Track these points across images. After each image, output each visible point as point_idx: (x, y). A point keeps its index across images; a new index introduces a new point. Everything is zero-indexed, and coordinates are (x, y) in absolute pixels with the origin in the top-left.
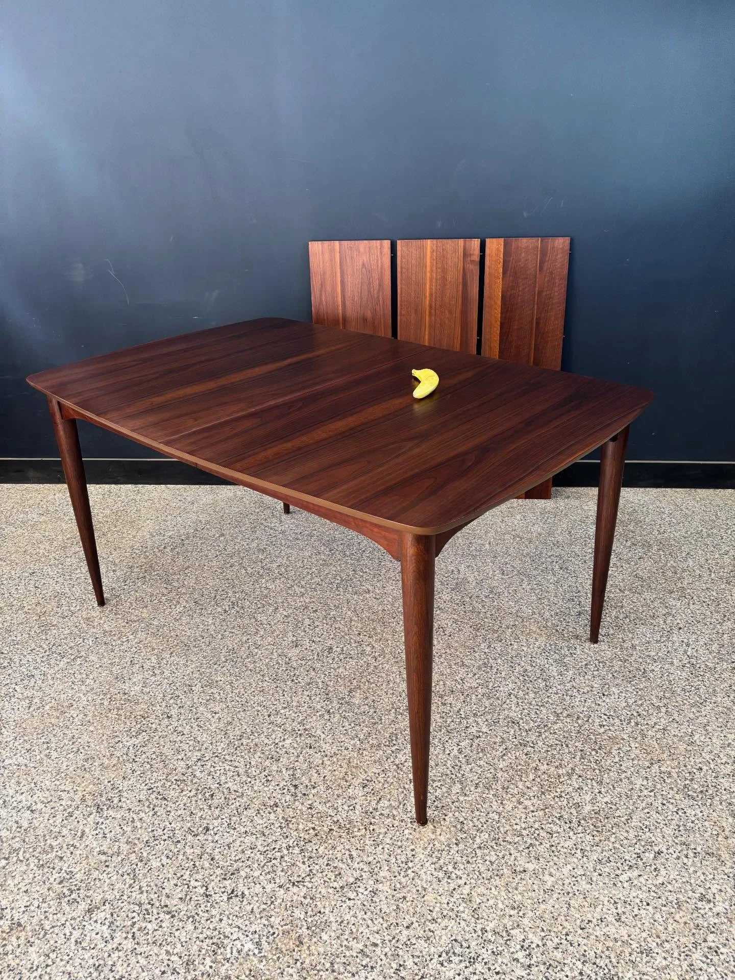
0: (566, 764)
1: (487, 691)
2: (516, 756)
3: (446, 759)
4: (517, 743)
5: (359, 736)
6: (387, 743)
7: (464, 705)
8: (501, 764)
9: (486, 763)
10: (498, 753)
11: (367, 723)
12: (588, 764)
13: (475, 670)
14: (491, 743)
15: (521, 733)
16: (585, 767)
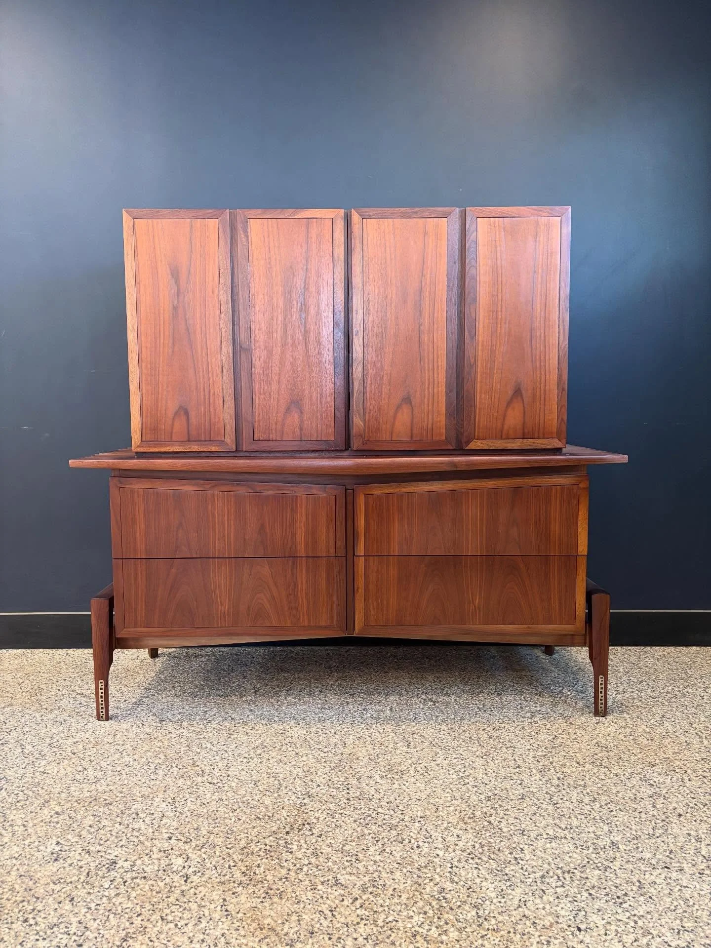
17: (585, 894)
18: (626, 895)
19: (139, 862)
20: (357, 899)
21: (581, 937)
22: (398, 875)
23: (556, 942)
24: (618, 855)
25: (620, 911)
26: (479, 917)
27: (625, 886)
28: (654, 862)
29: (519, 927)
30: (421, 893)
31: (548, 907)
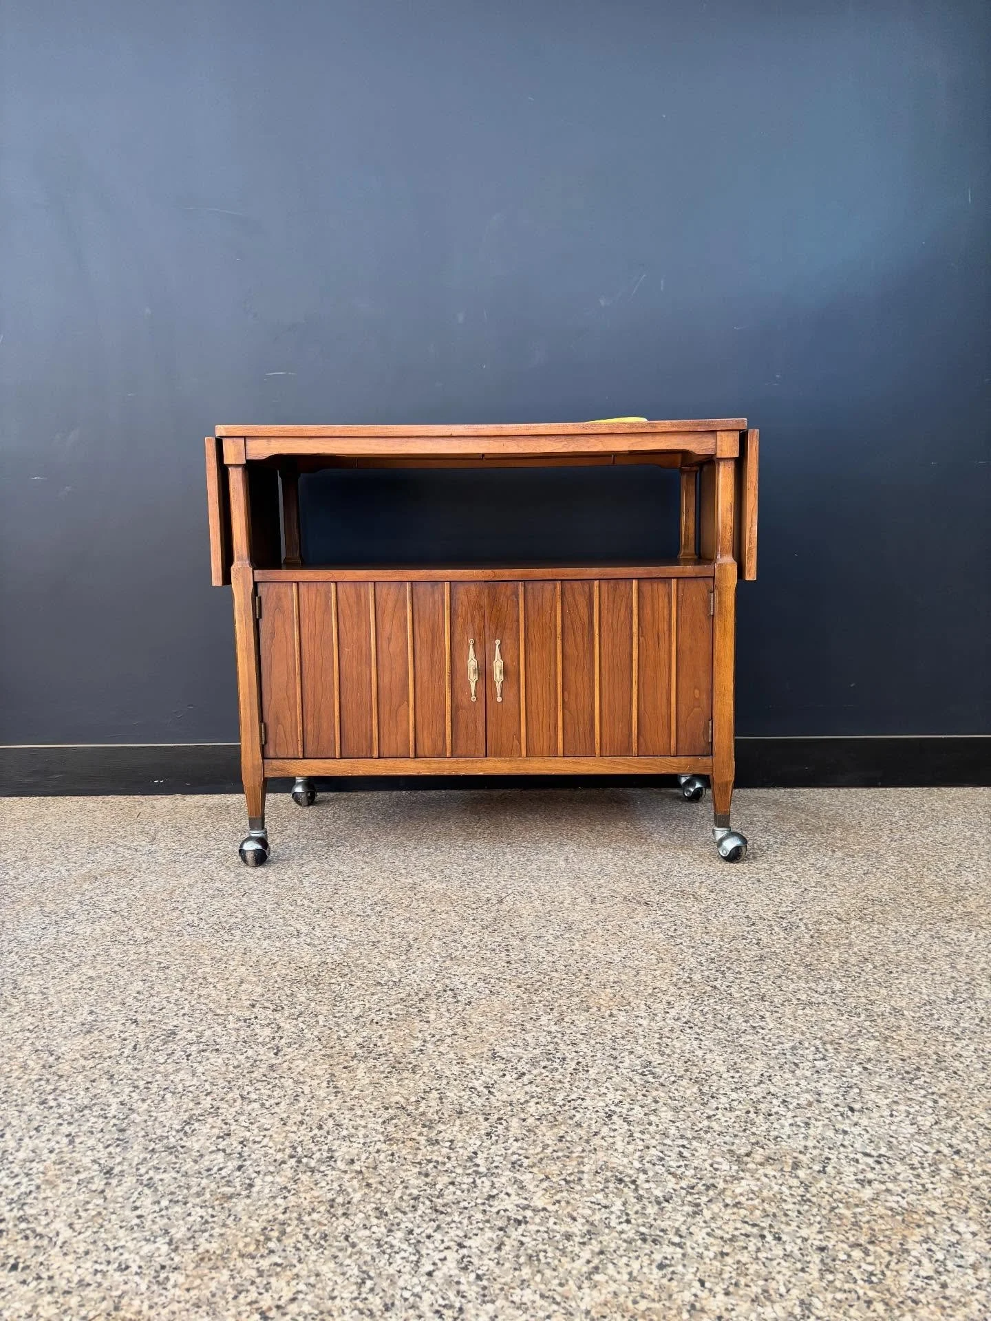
0: (783, 1290)
1: (551, 1108)
2: (630, 1274)
3: (418, 1289)
4: (631, 1234)
5: (173, 1231)
6: (252, 1248)
7: (487, 1143)
8: (587, 1299)
9: (542, 1296)
10: (579, 1264)
11: (208, 1196)
12: (847, 1286)
13: (522, 1067)
14: (558, 1236)
15: (644, 1208)
16: (839, 1296)
17: (858, 1069)
18: (918, 1069)
19: (208, 1033)
20: (524, 1074)
21: (855, 1119)
22: (583, 1046)
23: (819, 1124)
24: (903, 1023)
25: (910, 1088)
26: (702, 1093)
27: (915, 1060)
28: (956, 1031)
29: (763, 1107)
30: (617, 1067)
31: (803, 1083)
